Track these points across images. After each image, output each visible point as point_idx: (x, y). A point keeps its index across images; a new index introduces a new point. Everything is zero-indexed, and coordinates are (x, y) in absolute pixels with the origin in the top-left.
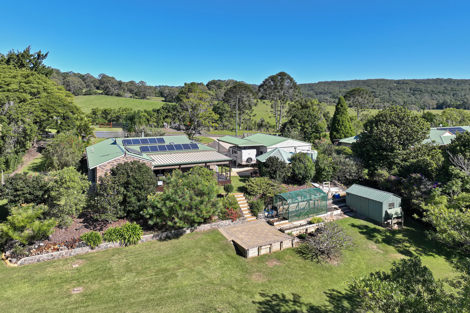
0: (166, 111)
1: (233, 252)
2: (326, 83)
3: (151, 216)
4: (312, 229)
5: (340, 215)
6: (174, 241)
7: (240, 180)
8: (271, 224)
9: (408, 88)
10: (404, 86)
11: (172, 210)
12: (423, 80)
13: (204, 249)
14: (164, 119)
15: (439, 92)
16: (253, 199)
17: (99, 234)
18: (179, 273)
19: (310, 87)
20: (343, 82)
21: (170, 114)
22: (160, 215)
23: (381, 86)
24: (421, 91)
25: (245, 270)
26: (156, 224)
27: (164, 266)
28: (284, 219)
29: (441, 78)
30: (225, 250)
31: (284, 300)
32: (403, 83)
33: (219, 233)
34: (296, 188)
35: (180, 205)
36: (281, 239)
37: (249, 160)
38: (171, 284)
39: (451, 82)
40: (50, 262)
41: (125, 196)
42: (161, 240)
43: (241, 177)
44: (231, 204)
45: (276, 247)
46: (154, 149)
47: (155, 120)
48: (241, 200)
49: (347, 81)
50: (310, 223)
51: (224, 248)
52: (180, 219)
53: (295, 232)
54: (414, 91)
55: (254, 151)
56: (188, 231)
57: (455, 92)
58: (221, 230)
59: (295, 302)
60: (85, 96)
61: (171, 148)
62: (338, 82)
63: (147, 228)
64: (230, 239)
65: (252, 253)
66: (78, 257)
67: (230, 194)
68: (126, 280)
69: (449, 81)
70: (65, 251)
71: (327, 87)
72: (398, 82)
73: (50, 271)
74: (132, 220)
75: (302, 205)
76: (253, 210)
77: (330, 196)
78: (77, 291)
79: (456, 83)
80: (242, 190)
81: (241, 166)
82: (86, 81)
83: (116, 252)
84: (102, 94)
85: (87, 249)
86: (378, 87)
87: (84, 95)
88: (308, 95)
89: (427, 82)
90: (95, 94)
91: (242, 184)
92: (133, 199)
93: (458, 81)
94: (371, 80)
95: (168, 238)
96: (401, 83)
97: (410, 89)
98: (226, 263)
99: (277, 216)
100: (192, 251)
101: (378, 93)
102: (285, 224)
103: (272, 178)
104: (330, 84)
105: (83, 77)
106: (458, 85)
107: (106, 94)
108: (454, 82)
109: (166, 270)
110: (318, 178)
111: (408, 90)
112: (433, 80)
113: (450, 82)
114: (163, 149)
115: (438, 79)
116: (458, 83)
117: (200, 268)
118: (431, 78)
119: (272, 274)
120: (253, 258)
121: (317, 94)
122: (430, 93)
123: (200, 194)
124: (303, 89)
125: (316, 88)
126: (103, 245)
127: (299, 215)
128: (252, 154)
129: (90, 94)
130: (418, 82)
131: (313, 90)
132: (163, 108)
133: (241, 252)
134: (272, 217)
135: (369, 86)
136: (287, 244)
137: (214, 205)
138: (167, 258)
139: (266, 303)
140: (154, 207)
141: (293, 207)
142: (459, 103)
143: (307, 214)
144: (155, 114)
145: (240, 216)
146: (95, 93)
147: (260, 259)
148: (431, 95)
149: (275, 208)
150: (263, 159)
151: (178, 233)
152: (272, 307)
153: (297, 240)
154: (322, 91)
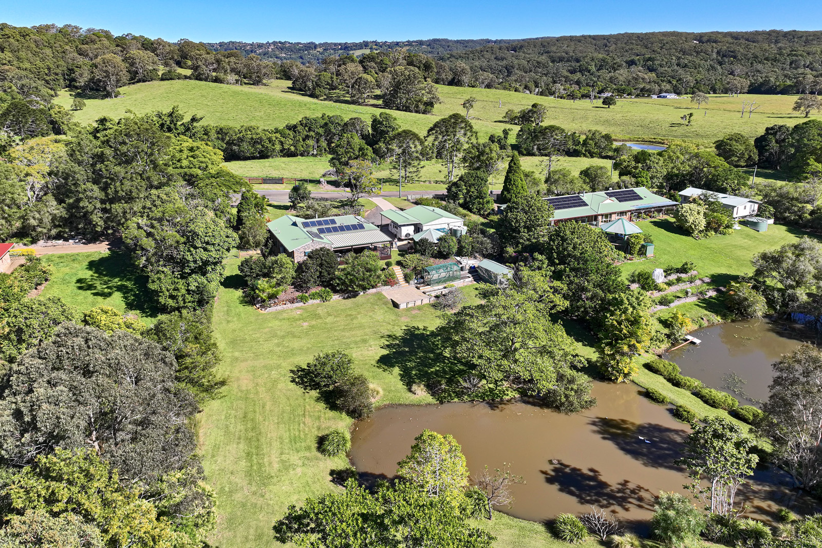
0: (307, 128)
1: (391, 306)
2: (571, 38)
3: (338, 284)
4: (445, 291)
5: (471, 281)
6: (352, 299)
7: (399, 255)
8: (418, 288)
9: (715, 50)
10: (708, 47)
11: (351, 281)
12: (746, 33)
13: (372, 304)
14: (304, 140)
15: (767, 59)
16: (407, 271)
17: (307, 295)
18: (359, 316)
19: (544, 46)
20: (604, 37)
21: (312, 133)
22: (344, 283)
23: (668, 46)
24: (735, 57)
25: (397, 315)
26: (341, 290)
27: (350, 313)
28: (428, 285)
29: (778, 29)
30: (386, 305)
31: (418, 329)
32: (708, 41)
33: (382, 294)
34: (441, 262)
35: (357, 279)
36: (422, 298)
37: (407, 235)
38: (355, 321)
39: (796, 37)
40: (283, 311)
41: (321, 273)
42: (344, 298)
43: (399, 251)
44: (390, 275)
45: (418, 303)
46: (329, 230)
47: (291, 142)
48: (398, 272)
49: (611, 36)
50: (445, 288)
51: (385, 303)
52: (357, 286)
53: (434, 294)
54: (724, 56)
55: (412, 228)
56: (362, 293)
57: (794, 58)
58: (384, 293)
59: (424, 330)
60: (162, 83)
61: (342, 229)
62: (594, 38)
63: (335, 291)
64: (389, 298)
65: (403, 306)
66: (298, 308)
67: (390, 268)
68: (329, 319)
69: (792, 36)
70: (289, 305)
71: (573, 48)
72: (700, 38)
73: (285, 315)
74: (325, 287)
75: (443, 275)
76: (407, 278)
77: (468, 267)
78: (306, 325)
79: (804, 38)
80: (399, 263)
81: (400, 240)
82: (158, 51)
83: (318, 306)
84: (189, 78)
85: (301, 304)
86: (662, 48)
87: (162, 79)
88: (538, 62)
89: (751, 38)
90: (179, 79)
91: (400, 258)
92: (326, 274)
93: (808, 34)
94: (653, 34)
95: (348, 297)
96: (705, 39)
97: (718, 53)
98: (386, 312)
99: (423, 283)
100: (365, 305)
101: (659, 62)
102: (427, 288)
103: (422, 254)
104: (580, 42)
105: (152, 44)
106: (807, 42)
107: (197, 79)
108: (801, 37)
109: (351, 315)
110: (460, 253)
111: (715, 55)
112: (763, 33)
113: (794, 38)
114: (335, 230)
115: (774, 31)
116: (807, 39)
117: (371, 314)
118: (760, 29)
119: (414, 317)
120: (404, 310)
121: (553, 62)
122: (750, 61)
123: (369, 270)
124: (530, 51)
125: (554, 49)
126: (311, 302)
127: (439, 282)
128: (411, 230)
129: (171, 79)
130: (736, 36)
131: (548, 52)
132: (301, 124)
133: (396, 305)
134: (420, 284)
135: (646, 47)
136: (426, 301)
137: (379, 277)
138: (350, 309)
139: (409, 330)
140: (339, 279)
141: (436, 277)
142: (788, 83)
143: (445, 281)
144: (291, 133)
145: (397, 283)
146: (179, 77)
147: (408, 309)
148: (752, 63)
149: (422, 278)
150: (417, 238)
151: (355, 295)
152: (411, 331)
153: (433, 298)
154: (564, 54)
